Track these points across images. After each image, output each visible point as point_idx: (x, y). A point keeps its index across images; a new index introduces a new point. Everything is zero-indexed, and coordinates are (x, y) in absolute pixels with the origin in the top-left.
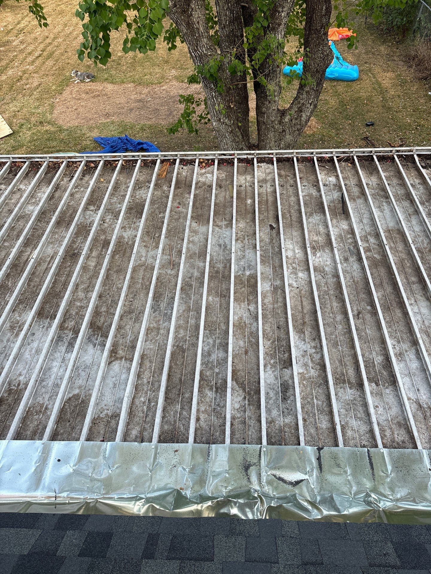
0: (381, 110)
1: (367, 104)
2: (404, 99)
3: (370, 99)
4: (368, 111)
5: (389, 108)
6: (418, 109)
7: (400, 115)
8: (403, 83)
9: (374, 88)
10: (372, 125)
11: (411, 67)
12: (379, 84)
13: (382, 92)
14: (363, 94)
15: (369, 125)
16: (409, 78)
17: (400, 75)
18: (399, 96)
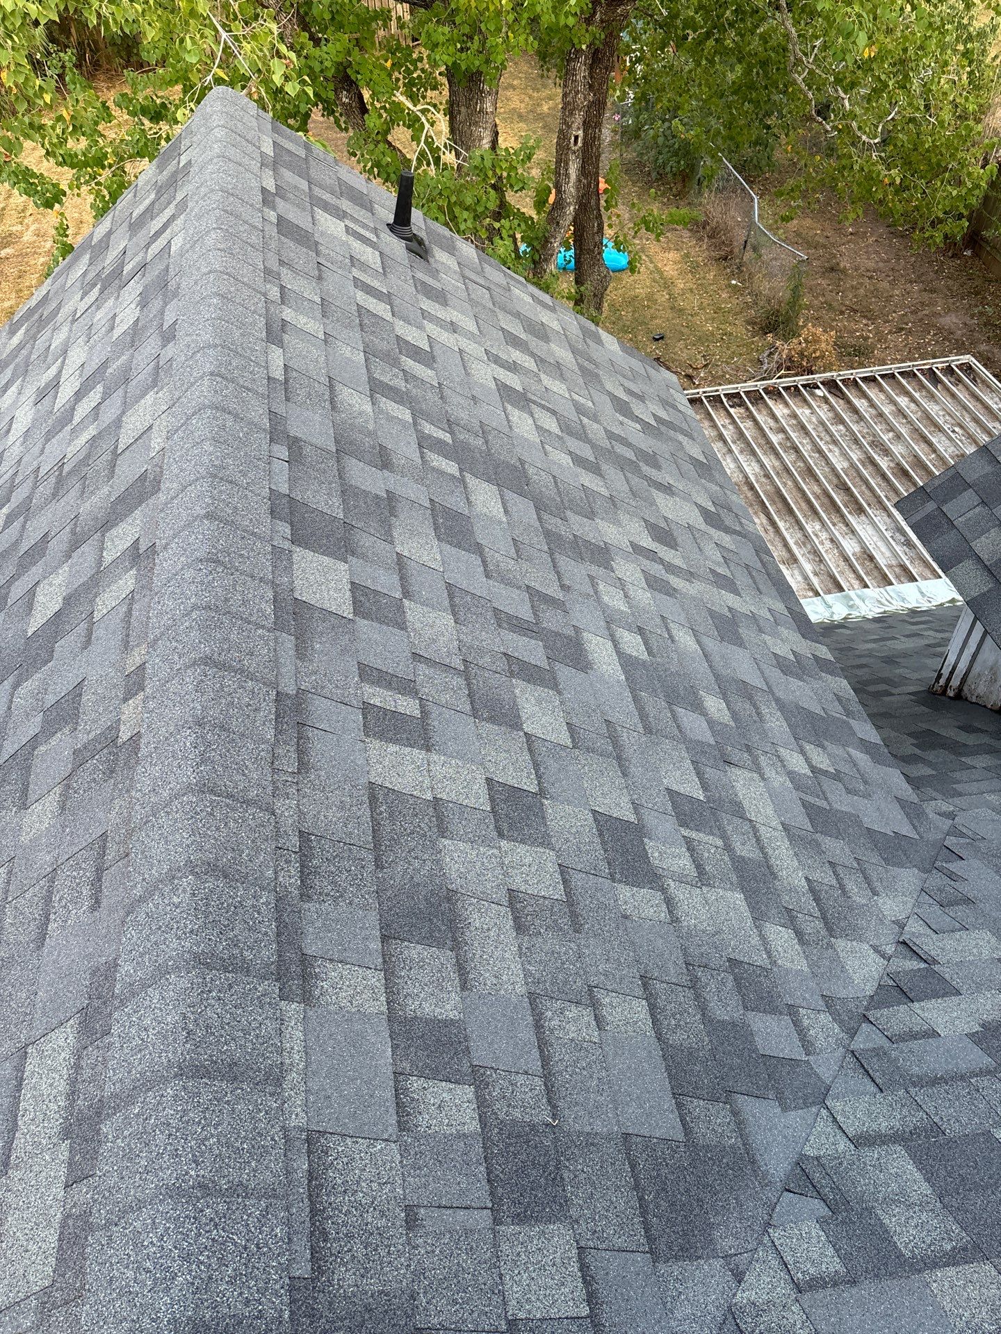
0: (669, 314)
1: (649, 307)
2: (699, 294)
3: (650, 297)
4: (652, 318)
5: (681, 310)
6: (720, 309)
7: (697, 320)
8: (694, 268)
9: (654, 281)
10: (662, 338)
11: (701, 239)
12: (661, 273)
13: (667, 284)
14: (640, 291)
15: (658, 340)
16: (701, 259)
17: (687, 255)
18: (691, 290)
